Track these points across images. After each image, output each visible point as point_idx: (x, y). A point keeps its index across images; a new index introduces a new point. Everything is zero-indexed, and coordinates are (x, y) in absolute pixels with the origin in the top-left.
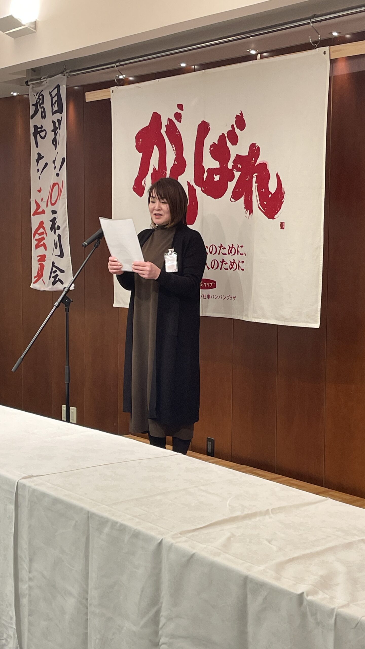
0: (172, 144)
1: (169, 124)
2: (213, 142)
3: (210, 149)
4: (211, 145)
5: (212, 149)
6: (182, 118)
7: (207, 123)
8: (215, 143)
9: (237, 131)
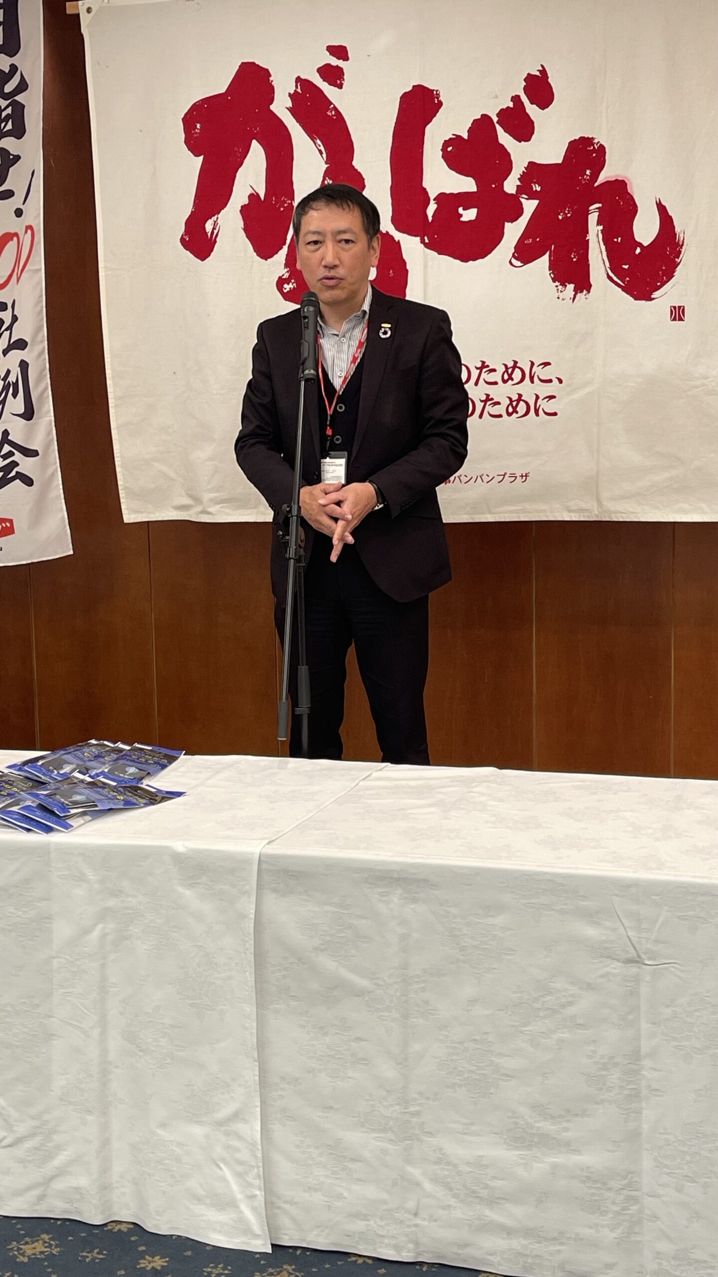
0: (313, 139)
1: (299, 90)
2: (453, 135)
3: (442, 150)
4: (445, 141)
5: (450, 149)
6: (345, 77)
7: (433, 90)
8: (459, 138)
9: (532, 109)
